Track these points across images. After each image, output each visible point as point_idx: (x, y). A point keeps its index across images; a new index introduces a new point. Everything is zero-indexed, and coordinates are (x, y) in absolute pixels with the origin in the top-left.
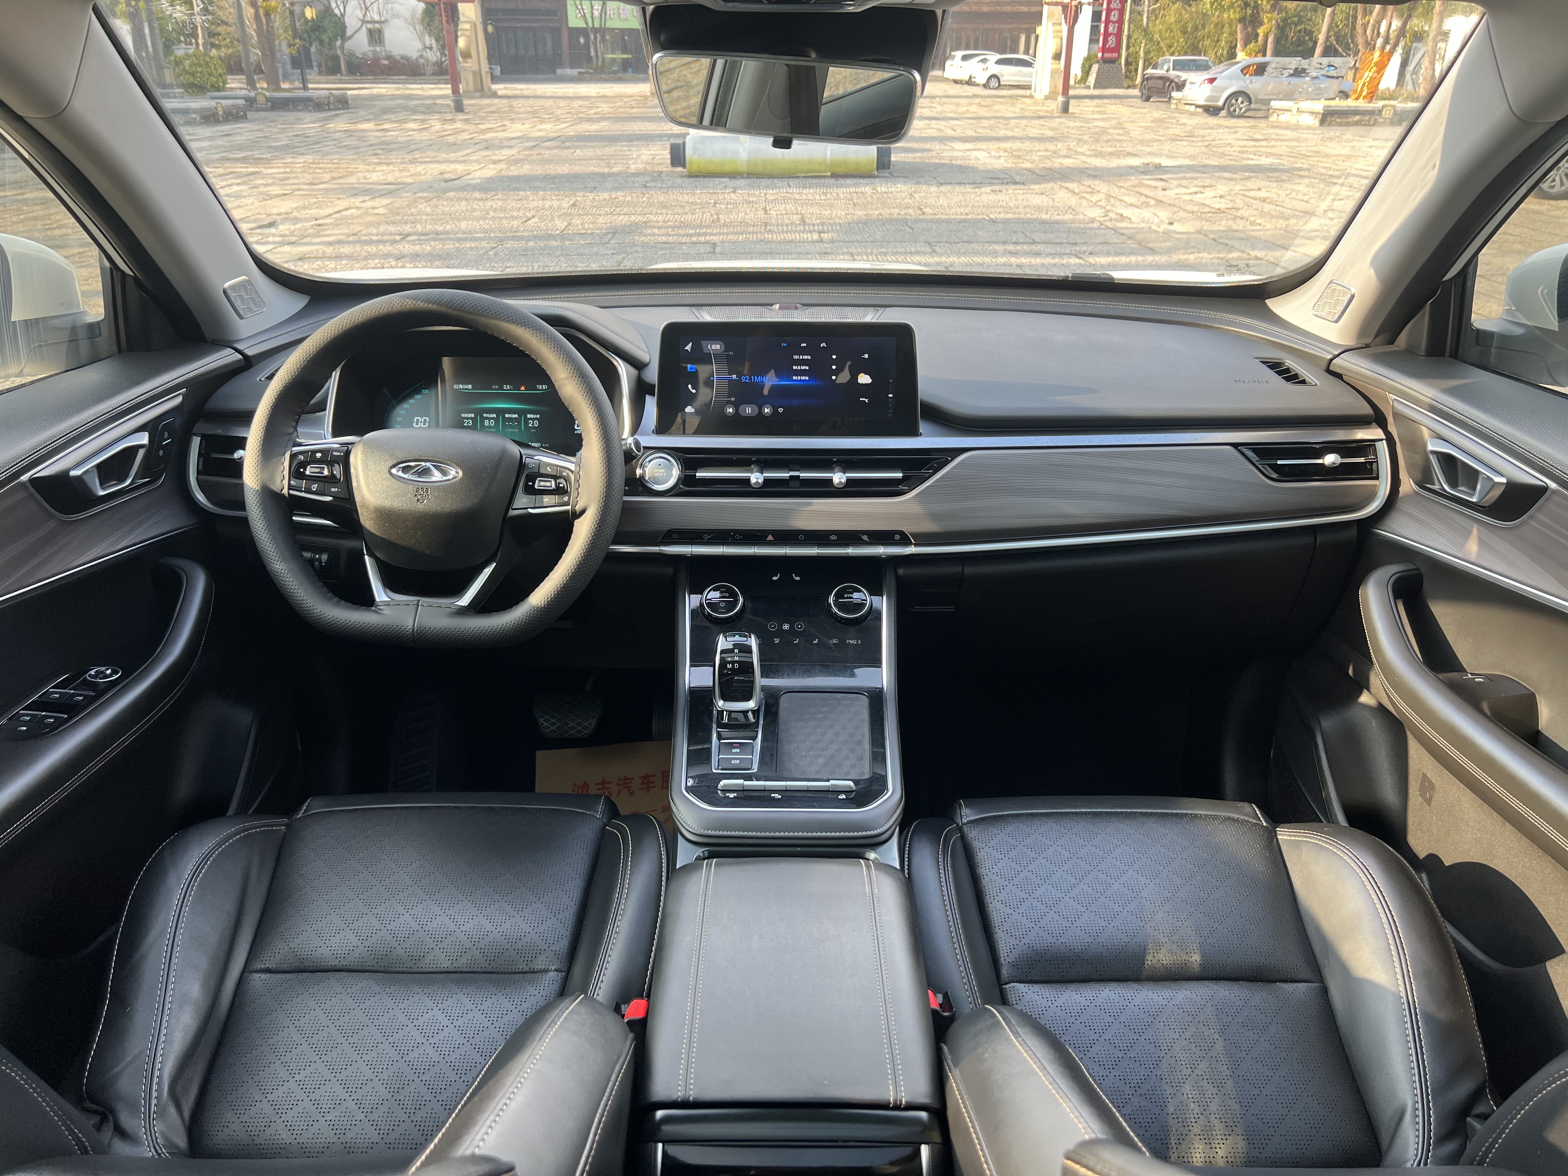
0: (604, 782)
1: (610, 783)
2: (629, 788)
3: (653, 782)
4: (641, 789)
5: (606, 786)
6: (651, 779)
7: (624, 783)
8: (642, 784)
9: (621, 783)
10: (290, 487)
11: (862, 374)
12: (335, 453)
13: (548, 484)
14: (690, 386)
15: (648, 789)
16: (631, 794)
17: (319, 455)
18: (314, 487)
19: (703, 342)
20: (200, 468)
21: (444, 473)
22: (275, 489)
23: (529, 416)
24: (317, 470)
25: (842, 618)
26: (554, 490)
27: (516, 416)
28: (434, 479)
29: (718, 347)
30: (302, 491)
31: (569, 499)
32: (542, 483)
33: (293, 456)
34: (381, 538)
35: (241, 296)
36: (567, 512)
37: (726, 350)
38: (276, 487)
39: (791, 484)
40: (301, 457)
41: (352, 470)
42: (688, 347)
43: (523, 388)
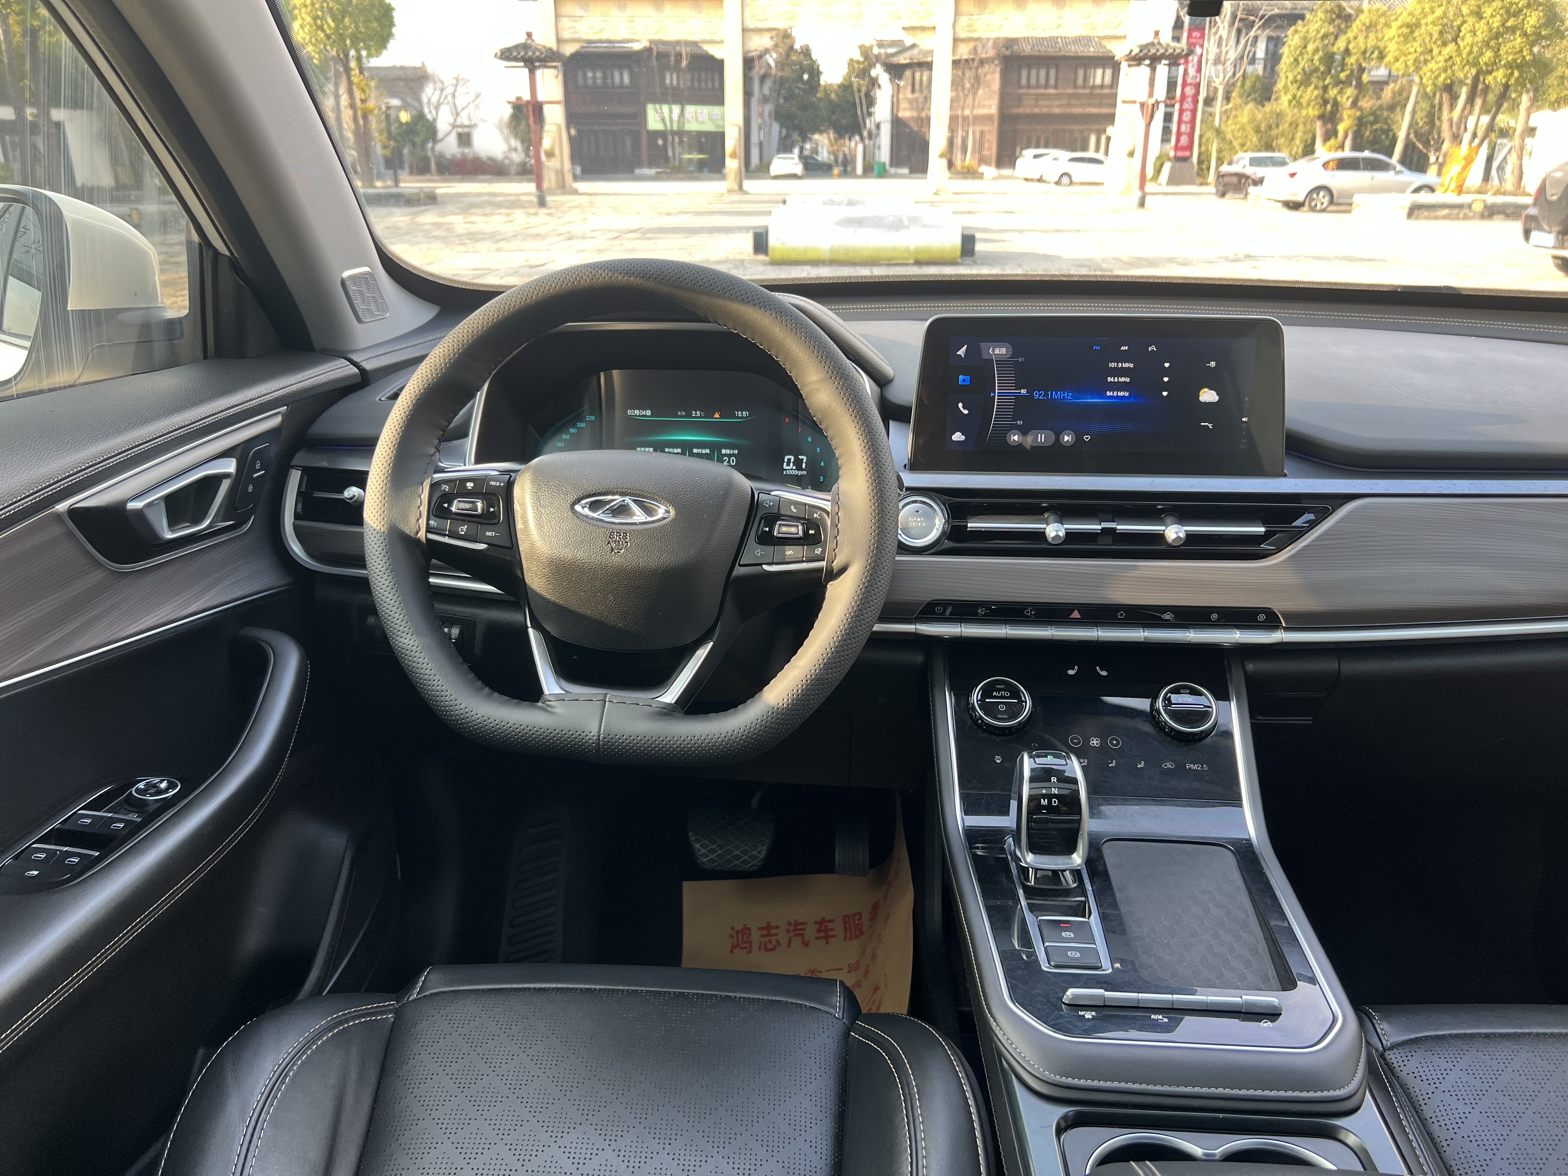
0: (769, 927)
1: (777, 927)
2: (802, 935)
3: (832, 930)
4: (817, 938)
5: (774, 931)
6: (830, 926)
7: (795, 930)
8: (819, 931)
9: (791, 928)
10: (429, 530)
11: (1206, 390)
12: (492, 483)
13: (793, 530)
14: (960, 405)
15: (827, 938)
16: (806, 944)
17: (470, 485)
18: (463, 529)
19: (982, 345)
20: (299, 509)
21: (648, 511)
22: (408, 532)
23: (724, 451)
24: (468, 506)
25: (1172, 729)
26: (800, 538)
27: (708, 451)
28: (635, 519)
29: (1003, 351)
30: (445, 535)
31: (823, 552)
32: (784, 529)
33: (434, 486)
34: (554, 603)
35: (361, 292)
36: (820, 570)
37: (1013, 356)
38: (409, 530)
39: (1100, 540)
40: (446, 488)
41: (517, 507)
42: (962, 352)
43: (717, 415)
